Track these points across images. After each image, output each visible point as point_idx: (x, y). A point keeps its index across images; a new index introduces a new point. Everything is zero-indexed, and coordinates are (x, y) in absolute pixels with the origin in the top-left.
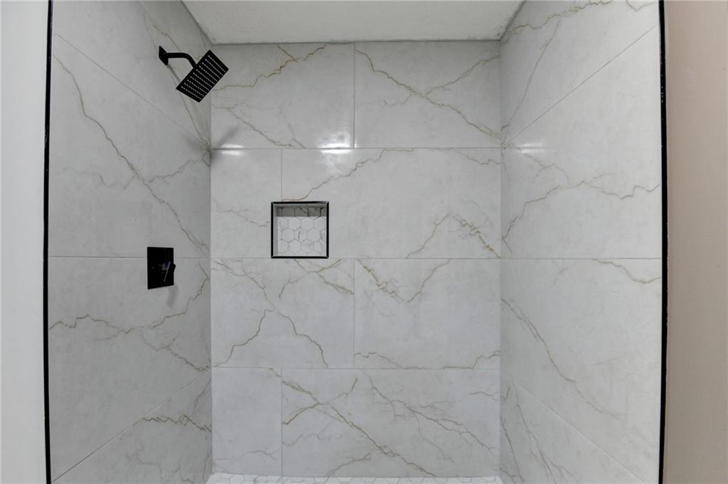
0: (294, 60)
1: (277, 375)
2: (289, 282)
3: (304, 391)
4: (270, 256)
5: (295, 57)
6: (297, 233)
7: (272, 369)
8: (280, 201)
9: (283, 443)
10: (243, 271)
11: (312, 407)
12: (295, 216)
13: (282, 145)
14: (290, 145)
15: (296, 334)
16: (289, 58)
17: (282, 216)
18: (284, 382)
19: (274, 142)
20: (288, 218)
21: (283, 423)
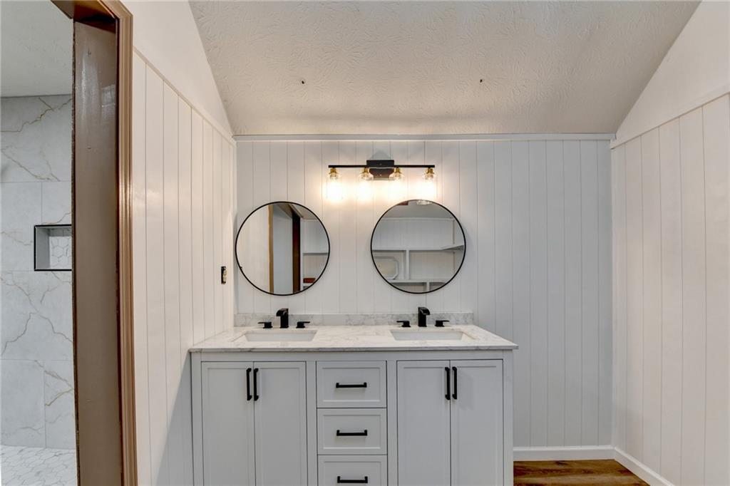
0: (52, 109)
1: (40, 366)
2: (48, 290)
3: (61, 379)
4: (33, 269)
5: (52, 107)
6: (65, 249)
7: (36, 361)
8: (40, 224)
9: (46, 421)
10: (14, 281)
11: (67, 392)
12: (63, 236)
13: (41, 179)
14: (48, 179)
15: (55, 333)
16: (47, 108)
17: (53, 236)
18: (46, 371)
19: (36, 177)
20: (58, 238)
21: (45, 405)
